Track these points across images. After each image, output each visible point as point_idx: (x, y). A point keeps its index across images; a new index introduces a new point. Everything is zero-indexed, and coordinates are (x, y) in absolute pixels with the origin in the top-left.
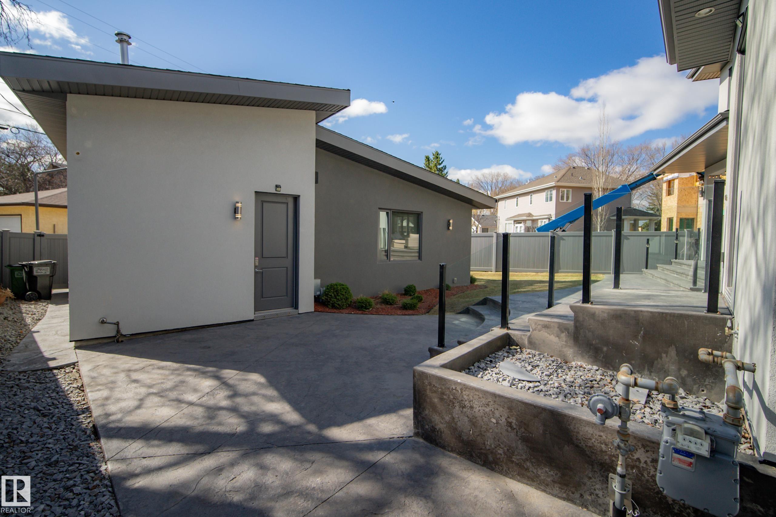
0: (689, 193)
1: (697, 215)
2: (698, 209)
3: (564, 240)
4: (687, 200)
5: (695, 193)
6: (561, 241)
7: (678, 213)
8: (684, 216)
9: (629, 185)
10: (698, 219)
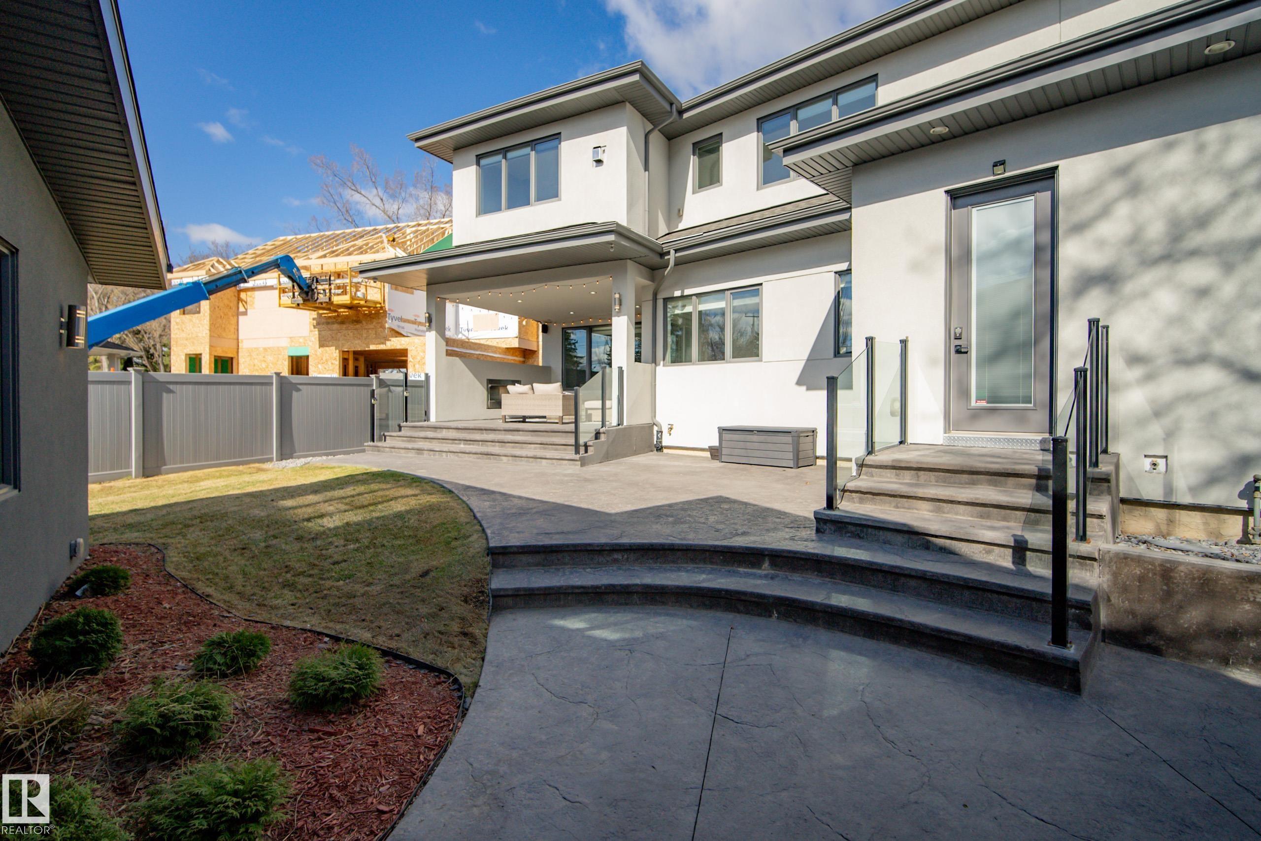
0: (225, 315)
1: (238, 352)
2: (238, 342)
3: (170, 391)
4: (223, 326)
5: (233, 316)
6: (165, 395)
7: (211, 346)
8: (220, 353)
9: (205, 284)
10: (240, 359)
